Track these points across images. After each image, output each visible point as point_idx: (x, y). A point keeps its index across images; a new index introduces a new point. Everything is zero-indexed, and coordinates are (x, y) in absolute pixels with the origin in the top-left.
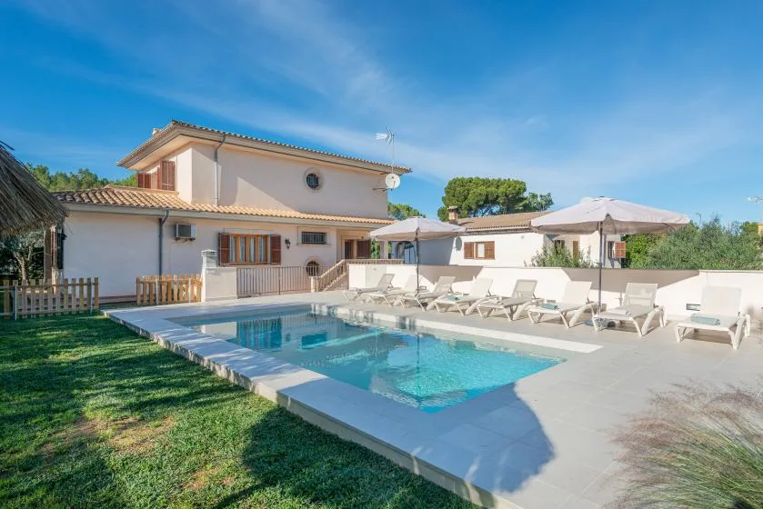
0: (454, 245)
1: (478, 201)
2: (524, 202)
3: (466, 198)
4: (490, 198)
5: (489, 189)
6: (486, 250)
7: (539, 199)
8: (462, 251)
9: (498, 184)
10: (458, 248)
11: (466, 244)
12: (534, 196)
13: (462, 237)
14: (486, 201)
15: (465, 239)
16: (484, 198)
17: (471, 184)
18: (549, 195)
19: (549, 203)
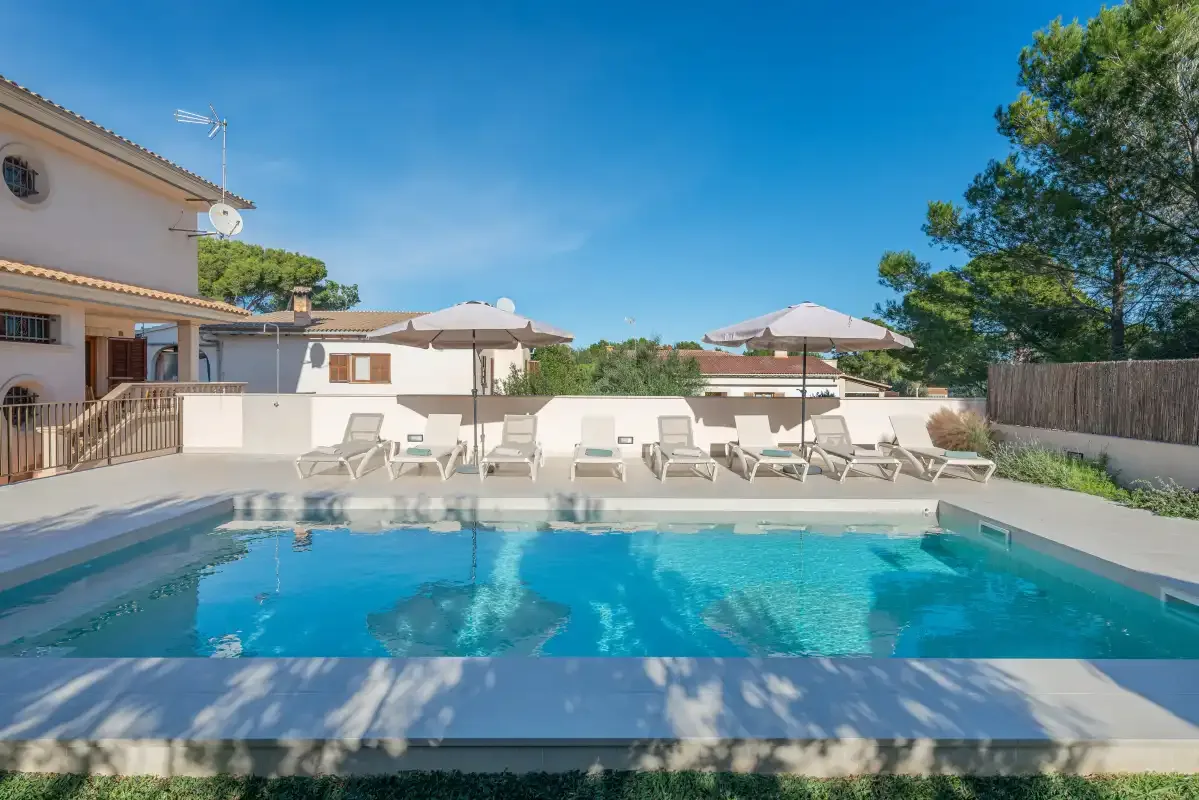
0: (308, 358)
1: (246, 283)
2: (322, 294)
3: (219, 275)
4: (267, 281)
5: (266, 264)
6: (373, 368)
7: (340, 293)
8: (325, 370)
9: (281, 259)
10: (317, 362)
11: (334, 358)
12: (333, 286)
13: (325, 345)
14: (261, 284)
15: (331, 348)
16: (256, 278)
17: (230, 251)
18: (355, 288)
19: (355, 299)
